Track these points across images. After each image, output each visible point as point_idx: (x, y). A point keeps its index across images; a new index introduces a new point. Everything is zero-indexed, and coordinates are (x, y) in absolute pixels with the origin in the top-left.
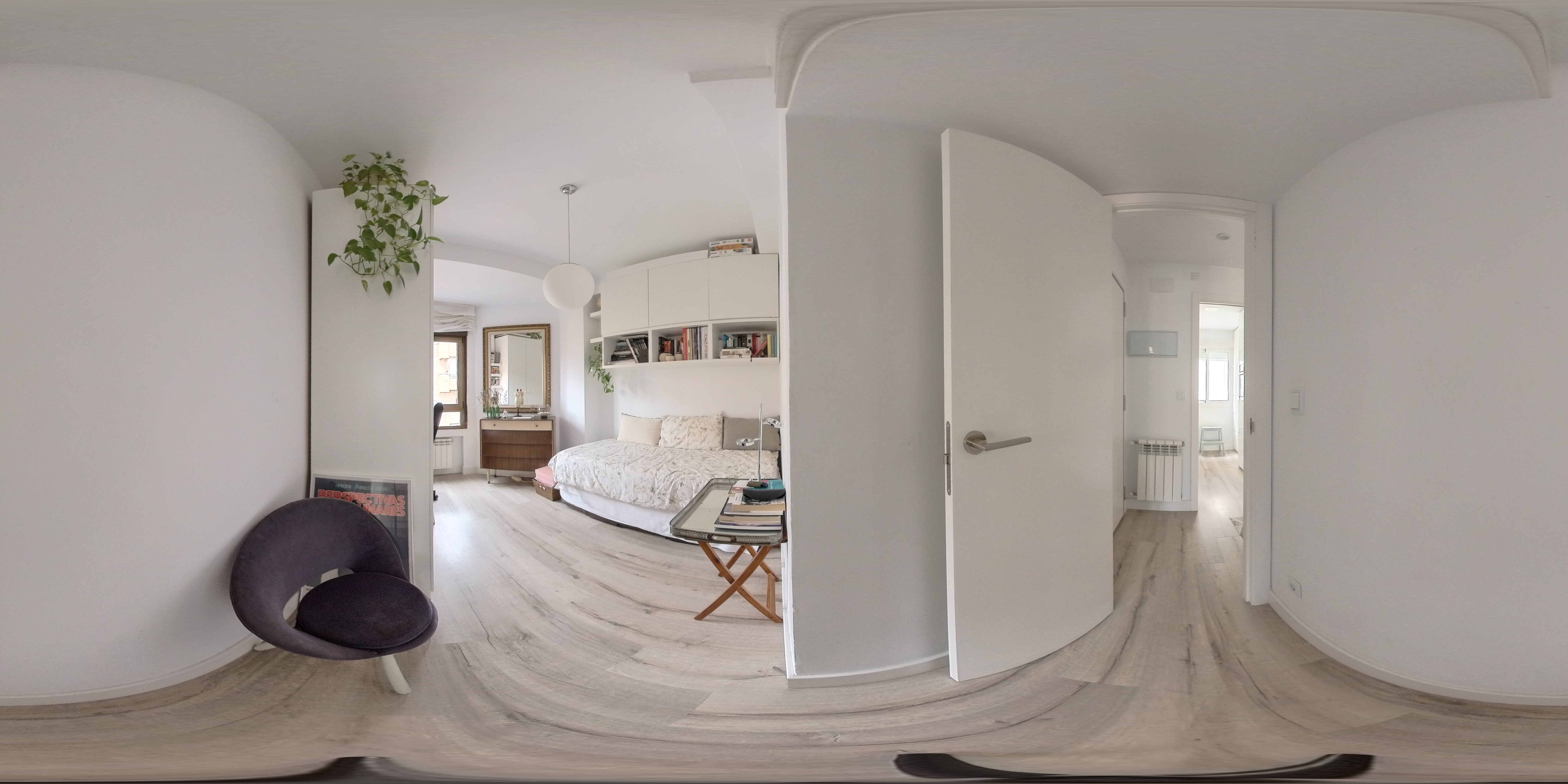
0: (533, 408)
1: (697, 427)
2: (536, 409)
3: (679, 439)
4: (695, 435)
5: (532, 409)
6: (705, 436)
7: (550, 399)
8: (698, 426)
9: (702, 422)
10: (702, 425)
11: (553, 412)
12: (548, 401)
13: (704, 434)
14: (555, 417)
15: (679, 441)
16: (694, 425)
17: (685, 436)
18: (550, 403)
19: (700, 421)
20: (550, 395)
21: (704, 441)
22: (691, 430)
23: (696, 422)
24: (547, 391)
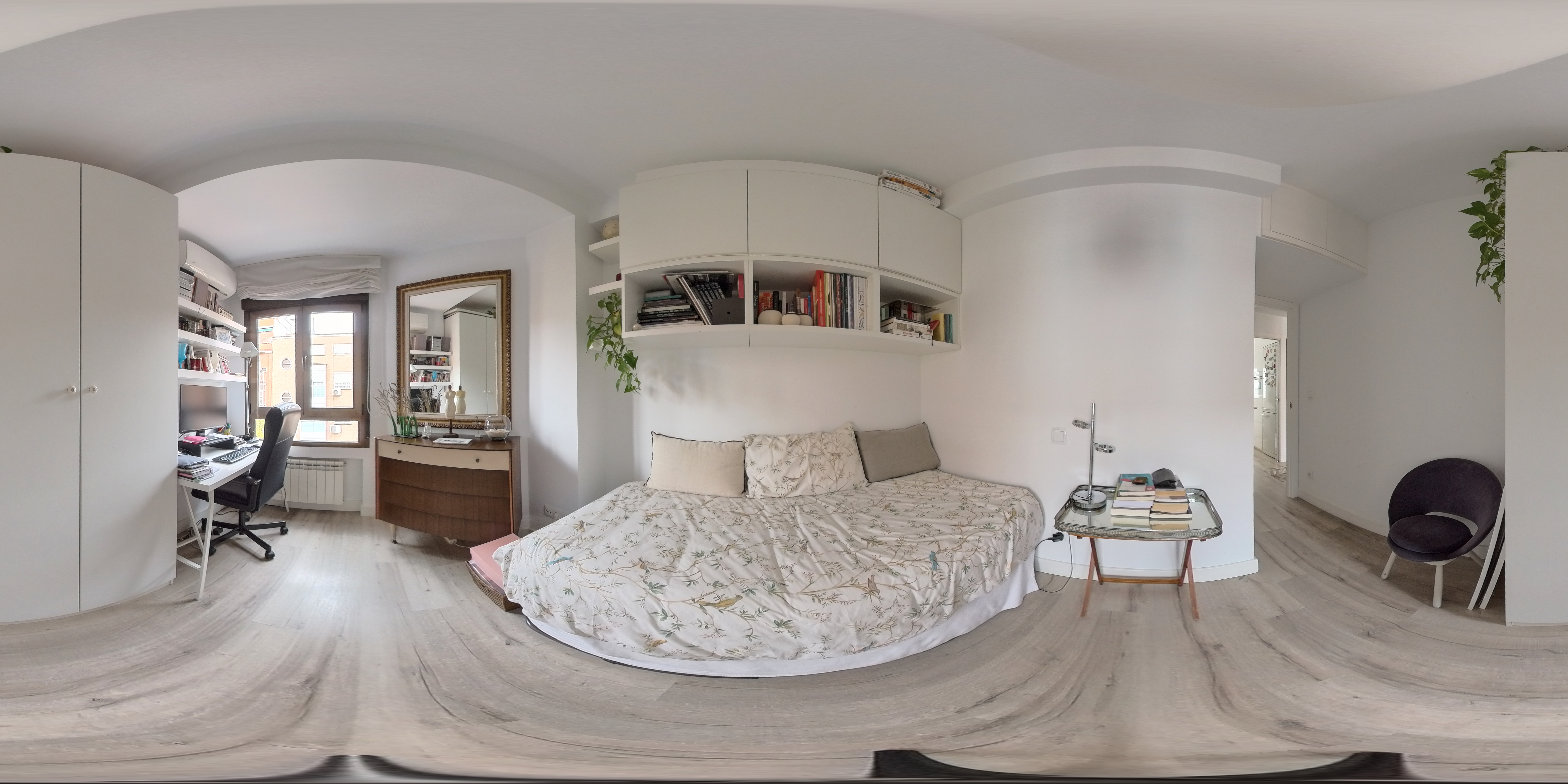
0: (478, 421)
1: (823, 454)
2: (483, 422)
3: (793, 479)
4: (822, 469)
5: (476, 423)
6: (841, 467)
7: (510, 403)
8: (825, 451)
9: (828, 443)
10: (831, 449)
11: (516, 428)
12: (507, 407)
13: (838, 464)
14: (520, 436)
15: (794, 484)
16: (816, 451)
17: (805, 474)
18: (510, 412)
19: (825, 441)
20: (510, 396)
21: (841, 476)
22: (814, 460)
23: (818, 444)
24: (505, 390)
